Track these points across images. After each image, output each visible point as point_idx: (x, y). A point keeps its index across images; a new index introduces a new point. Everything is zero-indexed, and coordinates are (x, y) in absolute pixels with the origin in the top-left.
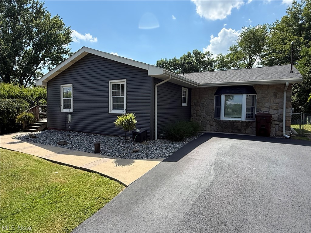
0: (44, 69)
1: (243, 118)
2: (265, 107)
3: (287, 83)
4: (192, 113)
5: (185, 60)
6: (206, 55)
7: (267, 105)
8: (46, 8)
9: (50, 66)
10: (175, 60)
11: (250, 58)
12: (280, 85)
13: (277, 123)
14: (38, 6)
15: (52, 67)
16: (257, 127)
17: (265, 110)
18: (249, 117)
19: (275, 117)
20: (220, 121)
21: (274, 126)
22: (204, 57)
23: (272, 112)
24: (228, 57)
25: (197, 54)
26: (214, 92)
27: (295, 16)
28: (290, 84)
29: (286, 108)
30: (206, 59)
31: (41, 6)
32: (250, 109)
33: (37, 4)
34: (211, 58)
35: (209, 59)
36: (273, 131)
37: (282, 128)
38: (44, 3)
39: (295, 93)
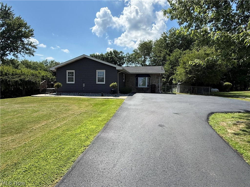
0: (10, 55)
1: (146, 87)
2: (154, 82)
3: (160, 74)
4: (126, 85)
5: (109, 55)
6: (120, 53)
7: (154, 81)
8: (13, 11)
9: (14, 53)
10: (102, 55)
11: (145, 57)
12: (158, 74)
13: (158, 88)
14: (7, 9)
15: (16, 54)
16: (151, 90)
17: (154, 83)
18: (148, 86)
19: (157, 86)
20: (138, 88)
21: (156, 89)
22: (119, 54)
23: (156, 84)
24: (132, 55)
25: (115, 52)
26: (135, 76)
27: (165, 38)
28: (161, 74)
29: (160, 83)
30: (120, 56)
31: (9, 9)
32: (149, 83)
33: (6, 7)
34: (123, 55)
35: (122, 56)
36: (156, 91)
37: (159, 90)
38: (11, 7)
39: (165, 78)
